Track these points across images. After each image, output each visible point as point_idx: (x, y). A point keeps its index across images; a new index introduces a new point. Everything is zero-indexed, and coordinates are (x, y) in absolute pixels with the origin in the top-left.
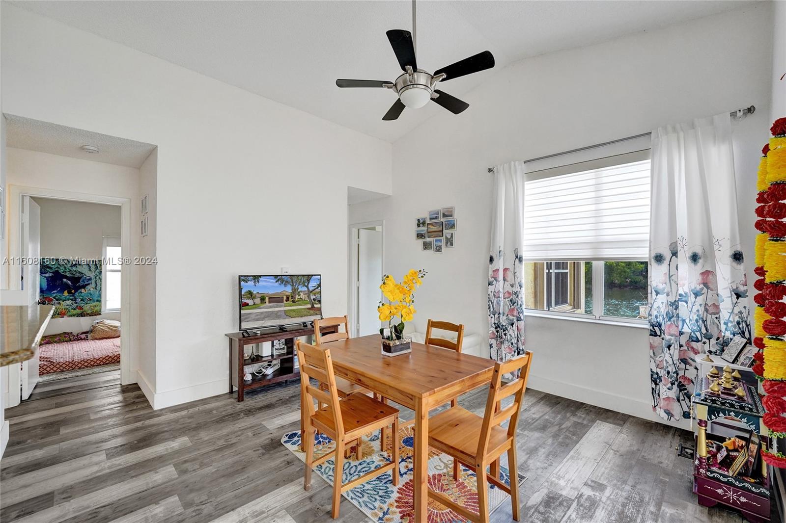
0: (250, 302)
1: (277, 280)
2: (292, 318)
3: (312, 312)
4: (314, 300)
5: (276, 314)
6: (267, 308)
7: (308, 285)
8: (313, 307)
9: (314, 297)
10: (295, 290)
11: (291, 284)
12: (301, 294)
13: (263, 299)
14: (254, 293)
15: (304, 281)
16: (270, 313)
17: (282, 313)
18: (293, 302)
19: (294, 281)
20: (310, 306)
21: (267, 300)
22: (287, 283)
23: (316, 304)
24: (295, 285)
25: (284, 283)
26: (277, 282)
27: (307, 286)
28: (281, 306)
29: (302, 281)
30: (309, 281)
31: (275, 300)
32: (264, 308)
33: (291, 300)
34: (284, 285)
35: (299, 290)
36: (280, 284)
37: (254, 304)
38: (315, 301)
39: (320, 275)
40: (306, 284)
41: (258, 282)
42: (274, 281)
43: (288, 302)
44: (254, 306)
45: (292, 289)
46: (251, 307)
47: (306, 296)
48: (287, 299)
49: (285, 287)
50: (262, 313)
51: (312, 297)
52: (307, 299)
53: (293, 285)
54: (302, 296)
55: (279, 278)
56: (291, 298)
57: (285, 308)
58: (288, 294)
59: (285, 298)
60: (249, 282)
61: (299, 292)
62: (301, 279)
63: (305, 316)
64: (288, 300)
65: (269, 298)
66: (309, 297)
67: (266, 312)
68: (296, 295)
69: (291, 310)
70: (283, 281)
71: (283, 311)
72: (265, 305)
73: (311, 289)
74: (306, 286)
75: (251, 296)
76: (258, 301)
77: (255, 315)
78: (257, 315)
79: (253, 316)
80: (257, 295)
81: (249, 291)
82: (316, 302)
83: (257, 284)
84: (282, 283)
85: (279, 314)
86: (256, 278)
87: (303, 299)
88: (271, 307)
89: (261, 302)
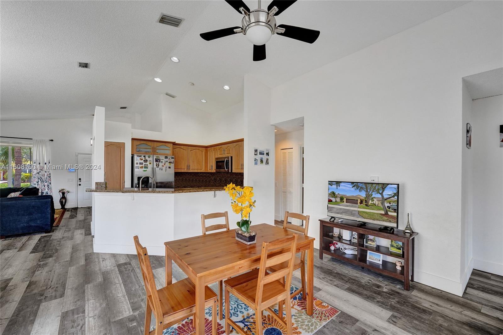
0: (333, 199)
1: (353, 185)
2: (364, 218)
3: (385, 218)
4: (389, 207)
5: (351, 212)
6: (344, 206)
7: (383, 192)
8: (386, 214)
9: (389, 205)
10: (368, 196)
11: (366, 190)
12: (375, 200)
13: (342, 199)
14: (336, 193)
15: (378, 189)
16: (347, 210)
17: (356, 213)
18: (367, 205)
19: (369, 188)
20: (383, 212)
21: (345, 200)
22: (362, 189)
23: (391, 212)
24: (369, 191)
25: (359, 188)
26: (353, 187)
27: (382, 194)
28: (355, 207)
29: (377, 188)
30: (383, 189)
31: (352, 201)
32: (342, 205)
33: (365, 204)
34: (359, 190)
35: (372, 196)
36: (356, 189)
37: (336, 202)
38: (389, 209)
39: (398, 185)
40: (381, 192)
41: (339, 186)
42: (351, 186)
43: (361, 205)
44: (336, 203)
45: (366, 194)
46: (334, 203)
47: (380, 202)
48: (361, 202)
49: (360, 192)
50: (341, 209)
51: (387, 205)
52: (380, 205)
53: (367, 191)
54: (376, 202)
55: (355, 185)
56: (364, 202)
57: (359, 209)
58: (363, 198)
59: (359, 201)
60: (333, 186)
61: (372, 198)
62: (375, 187)
63: (377, 220)
64: (362, 204)
65: (346, 199)
66: (383, 204)
67: (344, 209)
68: (369, 200)
69: (364, 212)
70: (358, 187)
71: (357, 211)
72: (343, 204)
73: (385, 197)
74: (380, 193)
75: (334, 195)
76: (338, 200)
77: (336, 209)
78: (337, 210)
79: (335, 210)
80: (338, 196)
81: (333, 192)
82: (391, 210)
83: (338, 188)
84: (358, 189)
85: (354, 212)
86: (338, 183)
87: (377, 204)
88: (347, 206)
89: (341, 201)
